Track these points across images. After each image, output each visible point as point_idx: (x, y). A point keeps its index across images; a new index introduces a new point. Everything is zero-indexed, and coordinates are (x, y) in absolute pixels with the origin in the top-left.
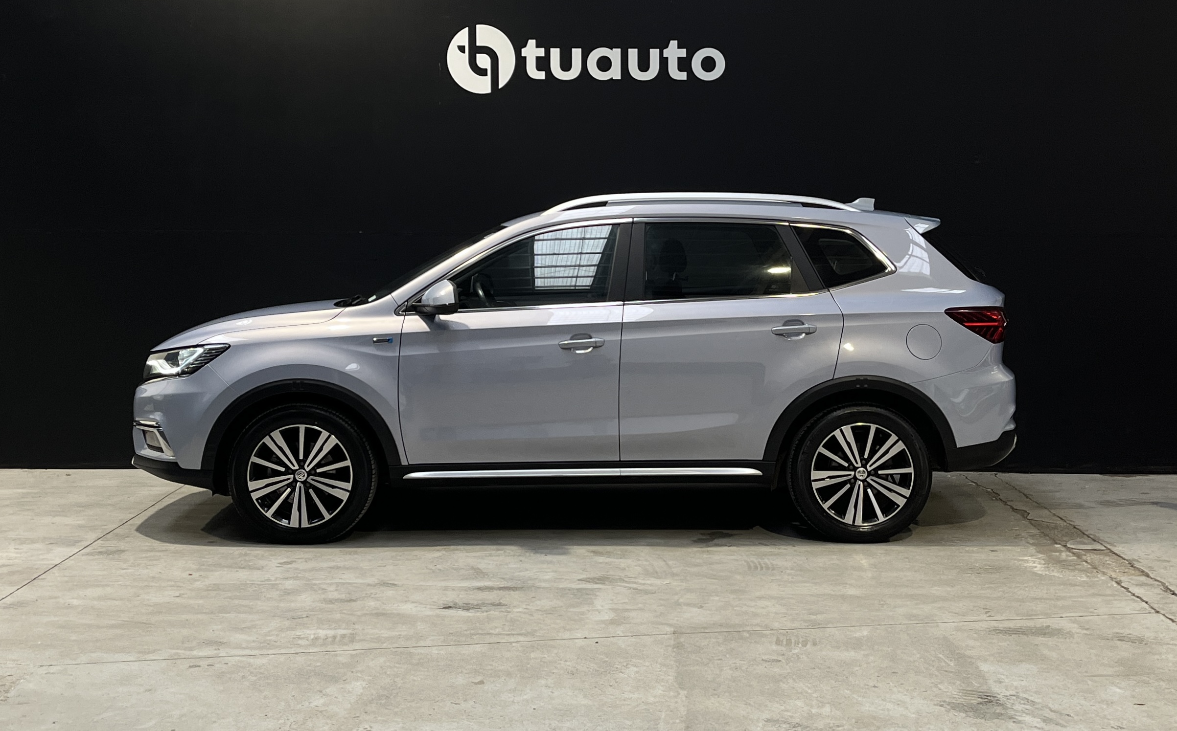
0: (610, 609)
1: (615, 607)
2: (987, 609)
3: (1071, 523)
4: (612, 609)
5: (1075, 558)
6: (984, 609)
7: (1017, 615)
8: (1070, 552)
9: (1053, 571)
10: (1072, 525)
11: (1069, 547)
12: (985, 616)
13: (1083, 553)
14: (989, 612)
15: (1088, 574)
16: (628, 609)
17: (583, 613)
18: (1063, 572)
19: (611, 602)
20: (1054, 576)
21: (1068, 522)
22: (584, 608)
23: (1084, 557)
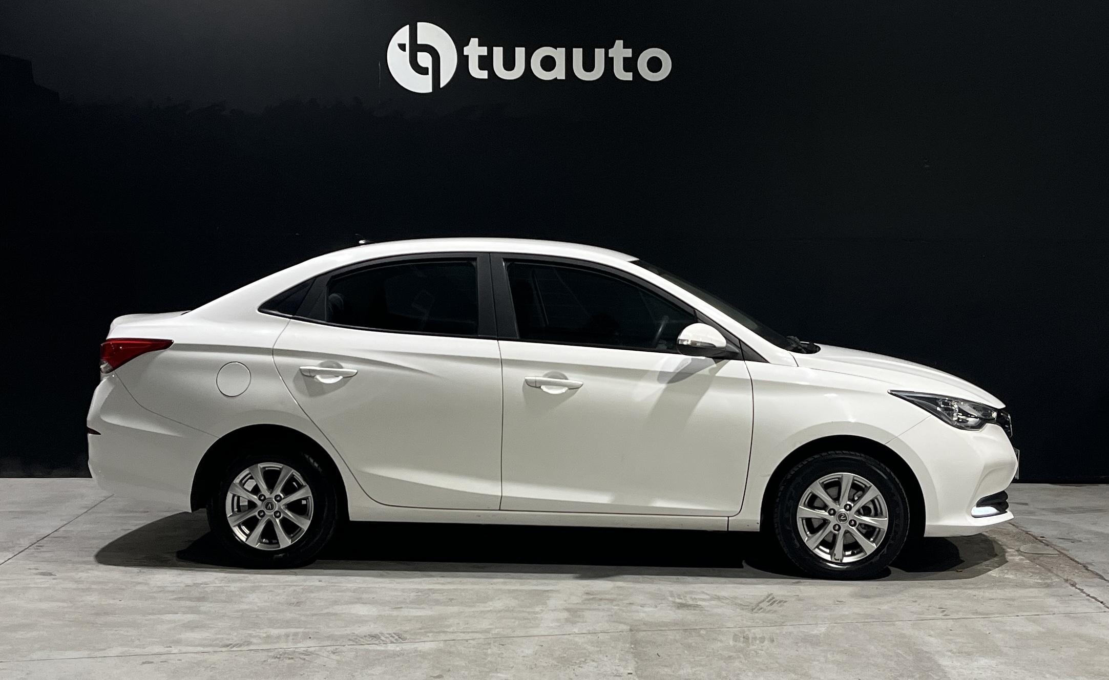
0: (564, 609)
1: (570, 606)
2: (942, 608)
3: (1023, 529)
4: (567, 610)
5: (1028, 561)
6: (939, 608)
7: (973, 614)
8: (1024, 556)
9: (1007, 573)
10: (1024, 531)
11: (1021, 552)
12: (941, 615)
13: (1037, 556)
14: (944, 611)
15: (1042, 577)
16: (582, 609)
17: (535, 613)
18: (1018, 575)
19: (565, 603)
20: (1009, 578)
21: (1020, 528)
22: (537, 609)
23: (1038, 561)
